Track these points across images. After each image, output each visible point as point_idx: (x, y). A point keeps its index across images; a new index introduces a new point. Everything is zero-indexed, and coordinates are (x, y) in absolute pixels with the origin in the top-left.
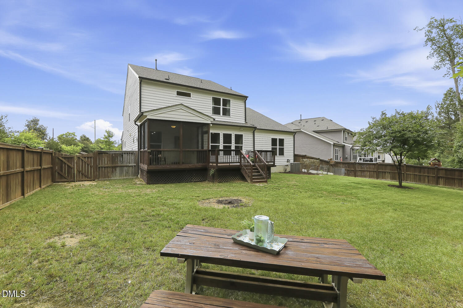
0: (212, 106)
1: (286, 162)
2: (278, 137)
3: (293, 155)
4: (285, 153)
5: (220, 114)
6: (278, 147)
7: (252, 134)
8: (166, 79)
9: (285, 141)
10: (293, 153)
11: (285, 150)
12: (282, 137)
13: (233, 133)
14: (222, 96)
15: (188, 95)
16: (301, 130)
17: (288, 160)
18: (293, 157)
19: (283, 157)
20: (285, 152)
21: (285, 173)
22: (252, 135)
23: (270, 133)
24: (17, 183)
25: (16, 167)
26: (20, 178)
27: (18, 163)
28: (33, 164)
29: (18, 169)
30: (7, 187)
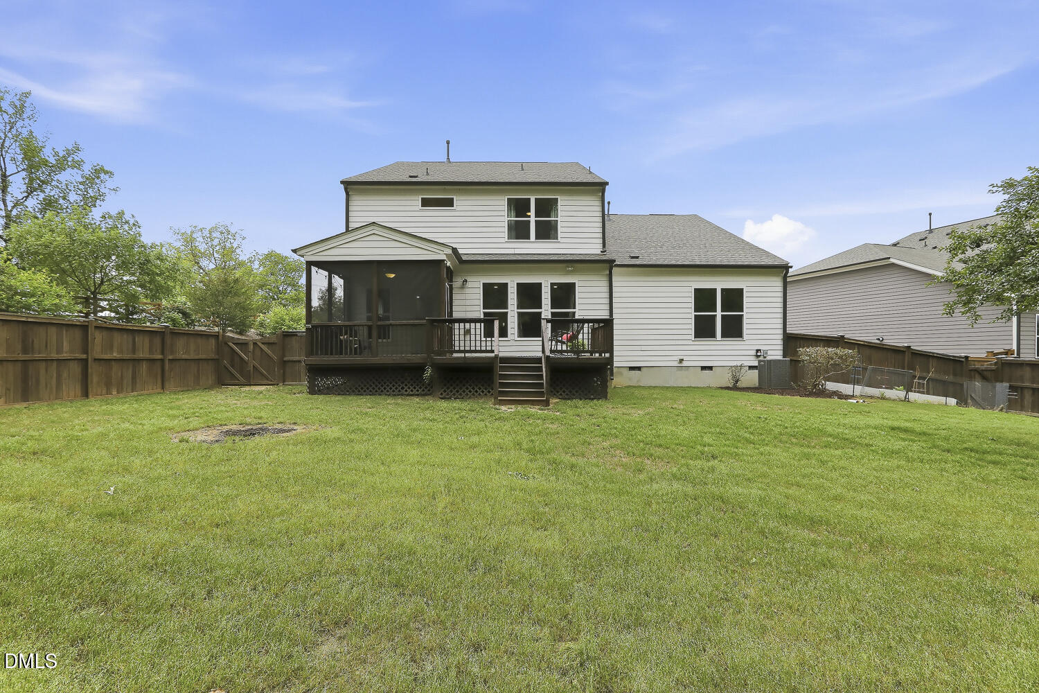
0: (506, 219)
1: (753, 358)
2: (719, 284)
3: (781, 337)
4: (745, 332)
5: (528, 237)
6: (719, 313)
7: (606, 278)
8: (411, 177)
9: (745, 294)
10: (781, 331)
11: (745, 321)
12: (732, 283)
13: (546, 281)
14: (533, 192)
15: (449, 203)
16: (892, 260)
17: (757, 351)
18: (781, 342)
19: (743, 343)
20: (745, 326)
21: (735, 388)
22: (606, 283)
23: (688, 274)
24: (65, 375)
25: (59, 351)
26: (76, 368)
27: (66, 344)
28: (134, 351)
29: (65, 355)
30: (25, 378)
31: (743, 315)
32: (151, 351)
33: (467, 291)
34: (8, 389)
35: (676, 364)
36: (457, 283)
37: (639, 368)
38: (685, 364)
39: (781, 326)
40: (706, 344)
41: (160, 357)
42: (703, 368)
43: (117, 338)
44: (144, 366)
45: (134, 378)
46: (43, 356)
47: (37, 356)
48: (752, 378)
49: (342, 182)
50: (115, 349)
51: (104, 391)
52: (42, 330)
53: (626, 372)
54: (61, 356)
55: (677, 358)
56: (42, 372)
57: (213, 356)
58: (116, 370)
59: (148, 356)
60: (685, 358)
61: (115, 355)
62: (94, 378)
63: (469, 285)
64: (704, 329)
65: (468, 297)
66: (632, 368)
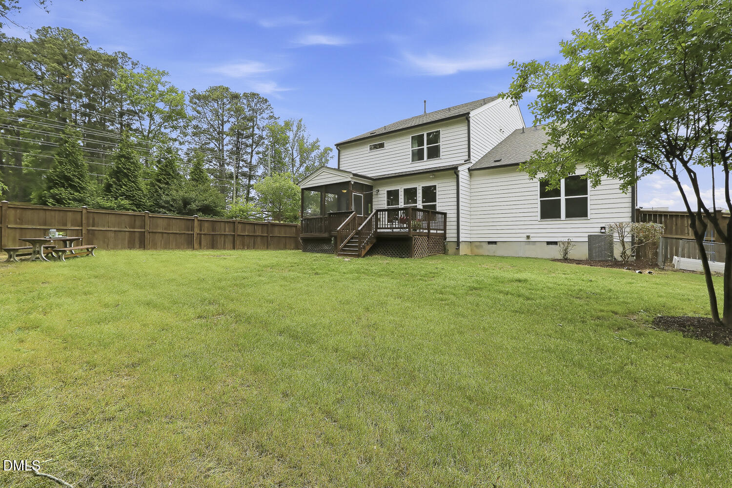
4: (590, 211)
5: (423, 159)
6: (563, 198)
8: (371, 134)
10: (630, 210)
11: (592, 203)
13: (419, 186)
15: (381, 146)
17: (602, 228)
19: (585, 221)
20: (590, 207)
21: (565, 260)
24: (227, 240)
25: (225, 231)
26: (231, 238)
27: (227, 229)
28: (254, 232)
29: (227, 233)
30: (213, 241)
31: (587, 197)
32: (262, 233)
33: (379, 196)
34: (207, 244)
35: (525, 239)
36: (374, 192)
37: (495, 243)
38: (532, 239)
39: (630, 205)
40: (551, 224)
41: (266, 235)
42: (549, 243)
43: (247, 227)
44: (259, 239)
45: (254, 243)
46: (219, 233)
47: (217, 233)
48: (582, 252)
49: (335, 145)
50: (246, 231)
51: (242, 248)
52: (219, 223)
53: (486, 246)
54: (225, 233)
55: (525, 235)
56: (219, 239)
57: (294, 235)
58: (247, 240)
59: (261, 234)
60: (531, 235)
61: (247, 234)
62: (238, 242)
63: (380, 192)
64: (549, 211)
65: (380, 199)
66: (489, 243)
